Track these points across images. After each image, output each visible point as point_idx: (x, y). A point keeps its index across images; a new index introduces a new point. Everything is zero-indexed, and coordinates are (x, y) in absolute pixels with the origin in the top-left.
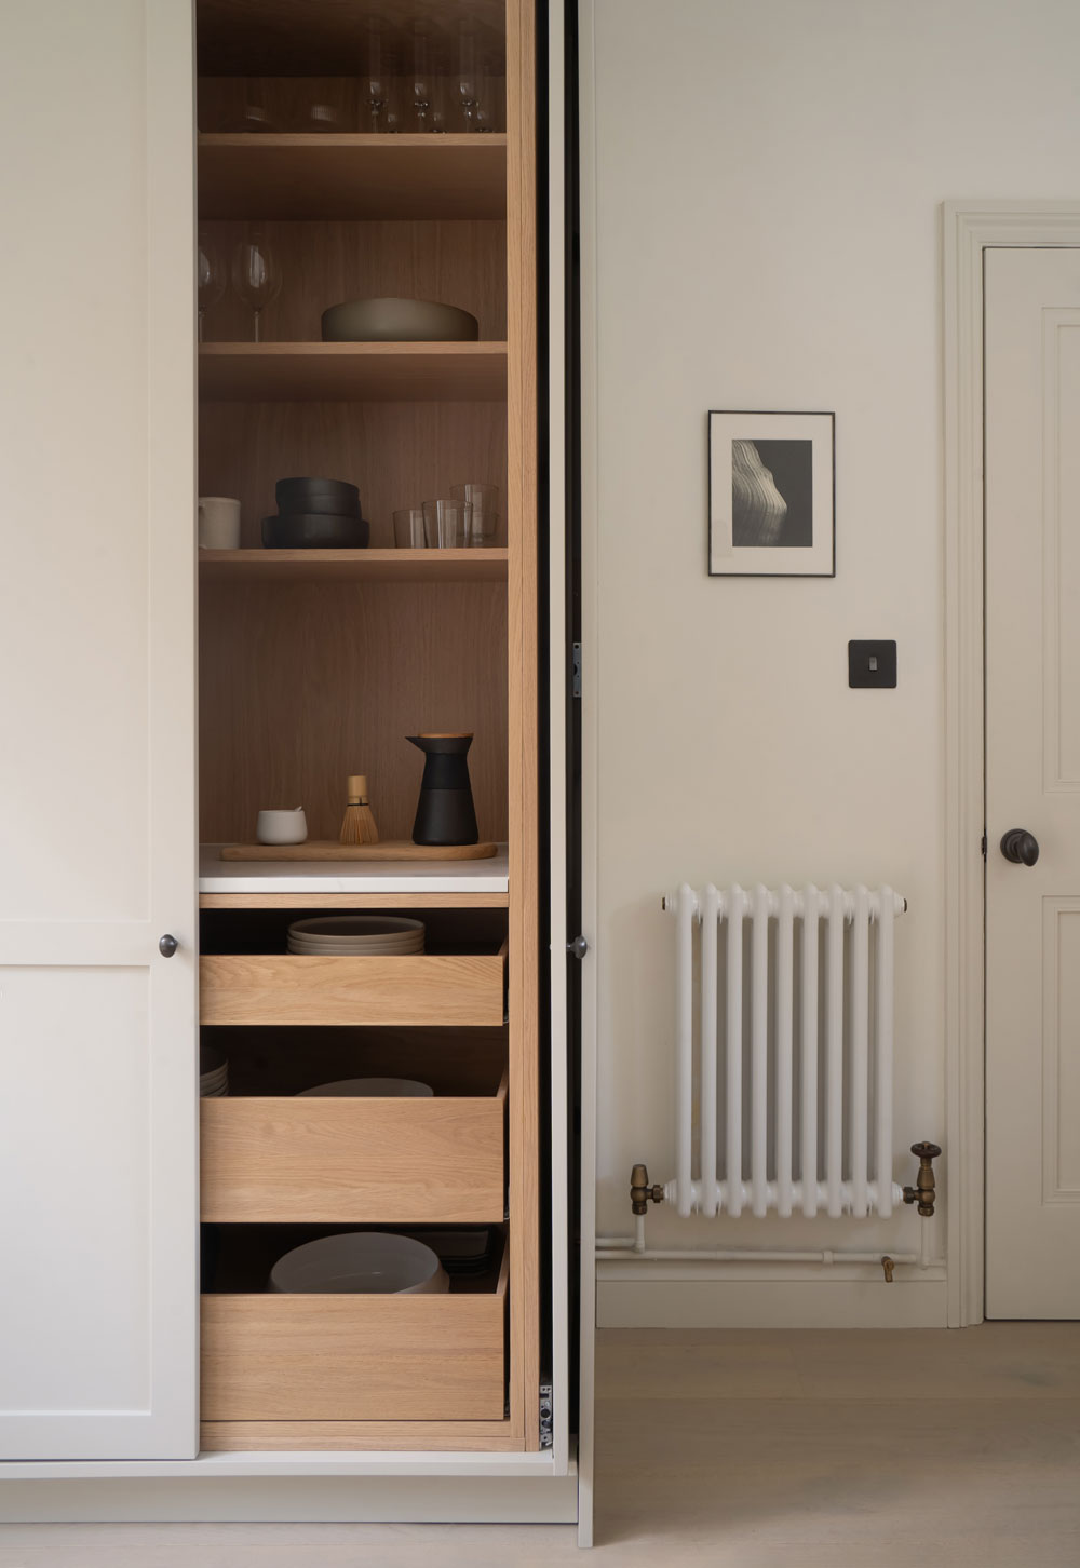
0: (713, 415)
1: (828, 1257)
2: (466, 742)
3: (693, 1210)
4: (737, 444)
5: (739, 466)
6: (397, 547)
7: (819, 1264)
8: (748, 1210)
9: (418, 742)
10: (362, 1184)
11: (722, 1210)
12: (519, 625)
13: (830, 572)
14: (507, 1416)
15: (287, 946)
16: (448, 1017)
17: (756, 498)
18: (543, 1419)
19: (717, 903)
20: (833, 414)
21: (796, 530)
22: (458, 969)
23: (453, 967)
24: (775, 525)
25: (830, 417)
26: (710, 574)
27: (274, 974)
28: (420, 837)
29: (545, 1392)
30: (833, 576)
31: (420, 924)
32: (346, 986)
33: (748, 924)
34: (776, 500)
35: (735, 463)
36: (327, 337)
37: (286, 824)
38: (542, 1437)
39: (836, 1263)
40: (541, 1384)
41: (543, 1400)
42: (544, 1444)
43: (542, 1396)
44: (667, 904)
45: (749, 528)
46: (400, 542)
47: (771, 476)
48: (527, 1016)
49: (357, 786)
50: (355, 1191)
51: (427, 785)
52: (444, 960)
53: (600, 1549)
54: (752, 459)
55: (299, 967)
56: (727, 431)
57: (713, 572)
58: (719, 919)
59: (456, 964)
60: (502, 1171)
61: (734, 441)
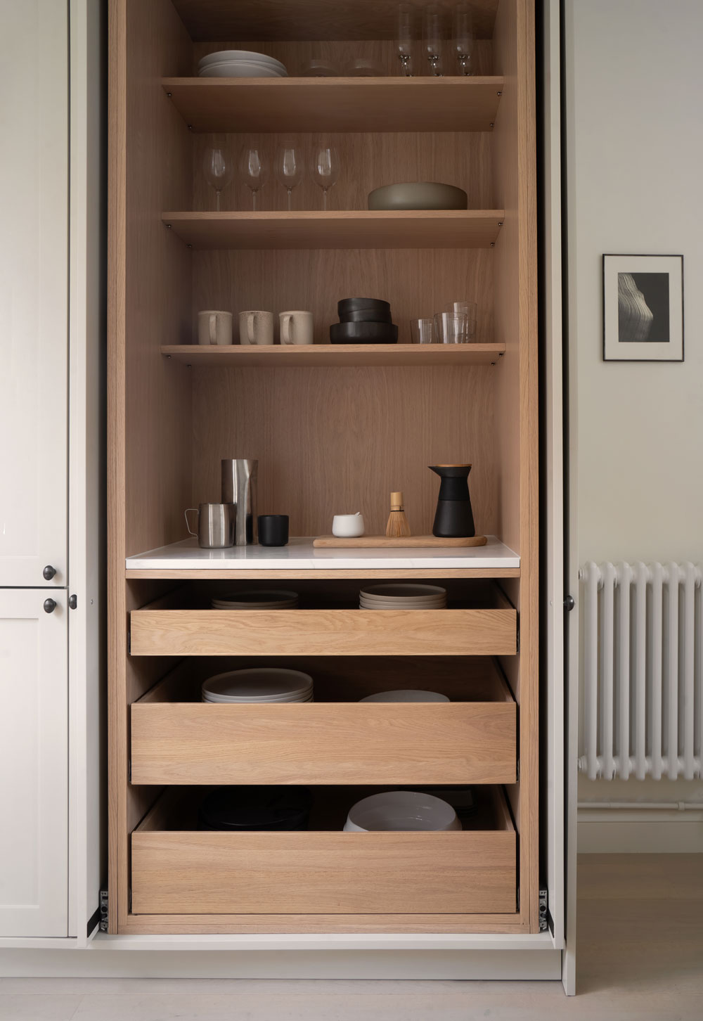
0: (606, 257)
1: (682, 806)
2: (466, 470)
3: (597, 775)
4: (621, 275)
5: (622, 289)
6: (412, 343)
7: (676, 811)
8: (633, 775)
9: (436, 470)
10: (426, 759)
11: (617, 776)
12: (527, 394)
13: (681, 359)
14: (518, 910)
15: (359, 603)
16: (481, 650)
17: (633, 311)
18: (541, 912)
19: (614, 574)
20: (682, 256)
21: (659, 331)
22: (487, 618)
23: (484, 617)
24: (645, 328)
25: (680, 258)
26: (604, 360)
27: (369, 622)
28: (437, 533)
29: (543, 894)
30: (683, 361)
31: (443, 590)
32: (415, 630)
33: (633, 587)
34: (645, 311)
35: (620, 288)
36: (371, 207)
37: (345, 524)
38: (541, 924)
39: (687, 810)
40: (540, 889)
41: (541, 900)
42: (541, 928)
43: (541, 897)
44: (581, 575)
45: (629, 330)
46: (414, 339)
47: (643, 296)
48: (532, 649)
49: (395, 499)
50: (421, 764)
51: (442, 498)
52: (479, 612)
53: (579, 997)
54: (631, 285)
55: (385, 617)
56: (614, 267)
57: (606, 358)
58: (614, 584)
59: (486, 615)
60: (515, 750)
61: (619, 274)
